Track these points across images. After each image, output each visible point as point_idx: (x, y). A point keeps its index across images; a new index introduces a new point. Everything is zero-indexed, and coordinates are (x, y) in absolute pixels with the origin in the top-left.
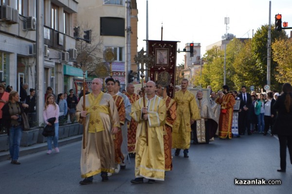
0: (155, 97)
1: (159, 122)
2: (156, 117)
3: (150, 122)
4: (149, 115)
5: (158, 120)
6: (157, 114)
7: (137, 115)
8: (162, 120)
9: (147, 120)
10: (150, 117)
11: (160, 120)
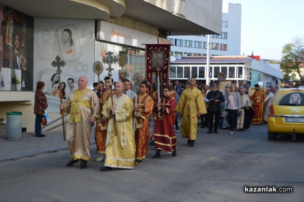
0: (123, 96)
1: (125, 117)
2: (122, 112)
3: (117, 118)
4: (116, 111)
5: (124, 115)
6: (124, 110)
7: (107, 112)
8: (128, 115)
9: (115, 115)
10: (118, 113)
11: (126, 116)
